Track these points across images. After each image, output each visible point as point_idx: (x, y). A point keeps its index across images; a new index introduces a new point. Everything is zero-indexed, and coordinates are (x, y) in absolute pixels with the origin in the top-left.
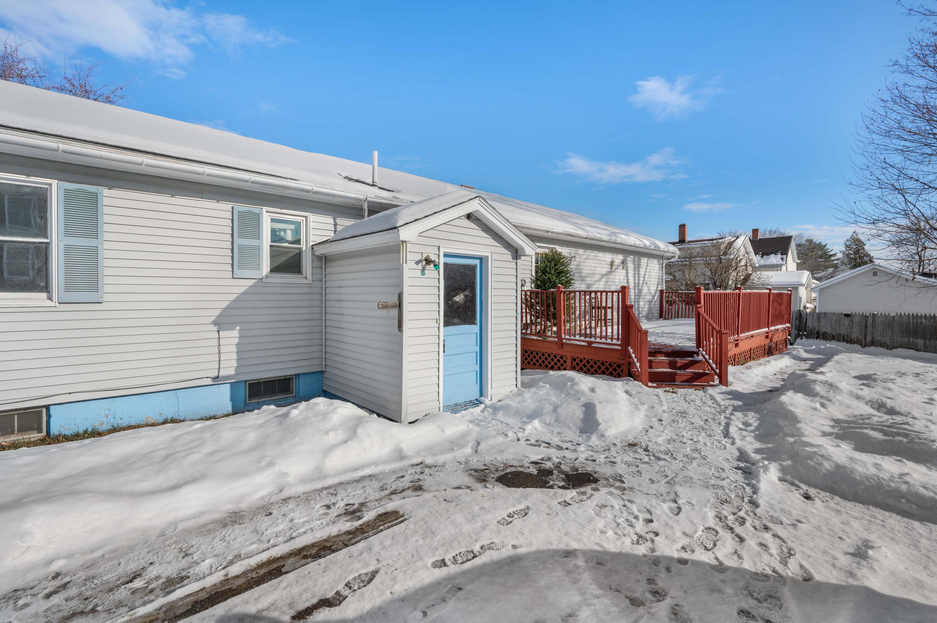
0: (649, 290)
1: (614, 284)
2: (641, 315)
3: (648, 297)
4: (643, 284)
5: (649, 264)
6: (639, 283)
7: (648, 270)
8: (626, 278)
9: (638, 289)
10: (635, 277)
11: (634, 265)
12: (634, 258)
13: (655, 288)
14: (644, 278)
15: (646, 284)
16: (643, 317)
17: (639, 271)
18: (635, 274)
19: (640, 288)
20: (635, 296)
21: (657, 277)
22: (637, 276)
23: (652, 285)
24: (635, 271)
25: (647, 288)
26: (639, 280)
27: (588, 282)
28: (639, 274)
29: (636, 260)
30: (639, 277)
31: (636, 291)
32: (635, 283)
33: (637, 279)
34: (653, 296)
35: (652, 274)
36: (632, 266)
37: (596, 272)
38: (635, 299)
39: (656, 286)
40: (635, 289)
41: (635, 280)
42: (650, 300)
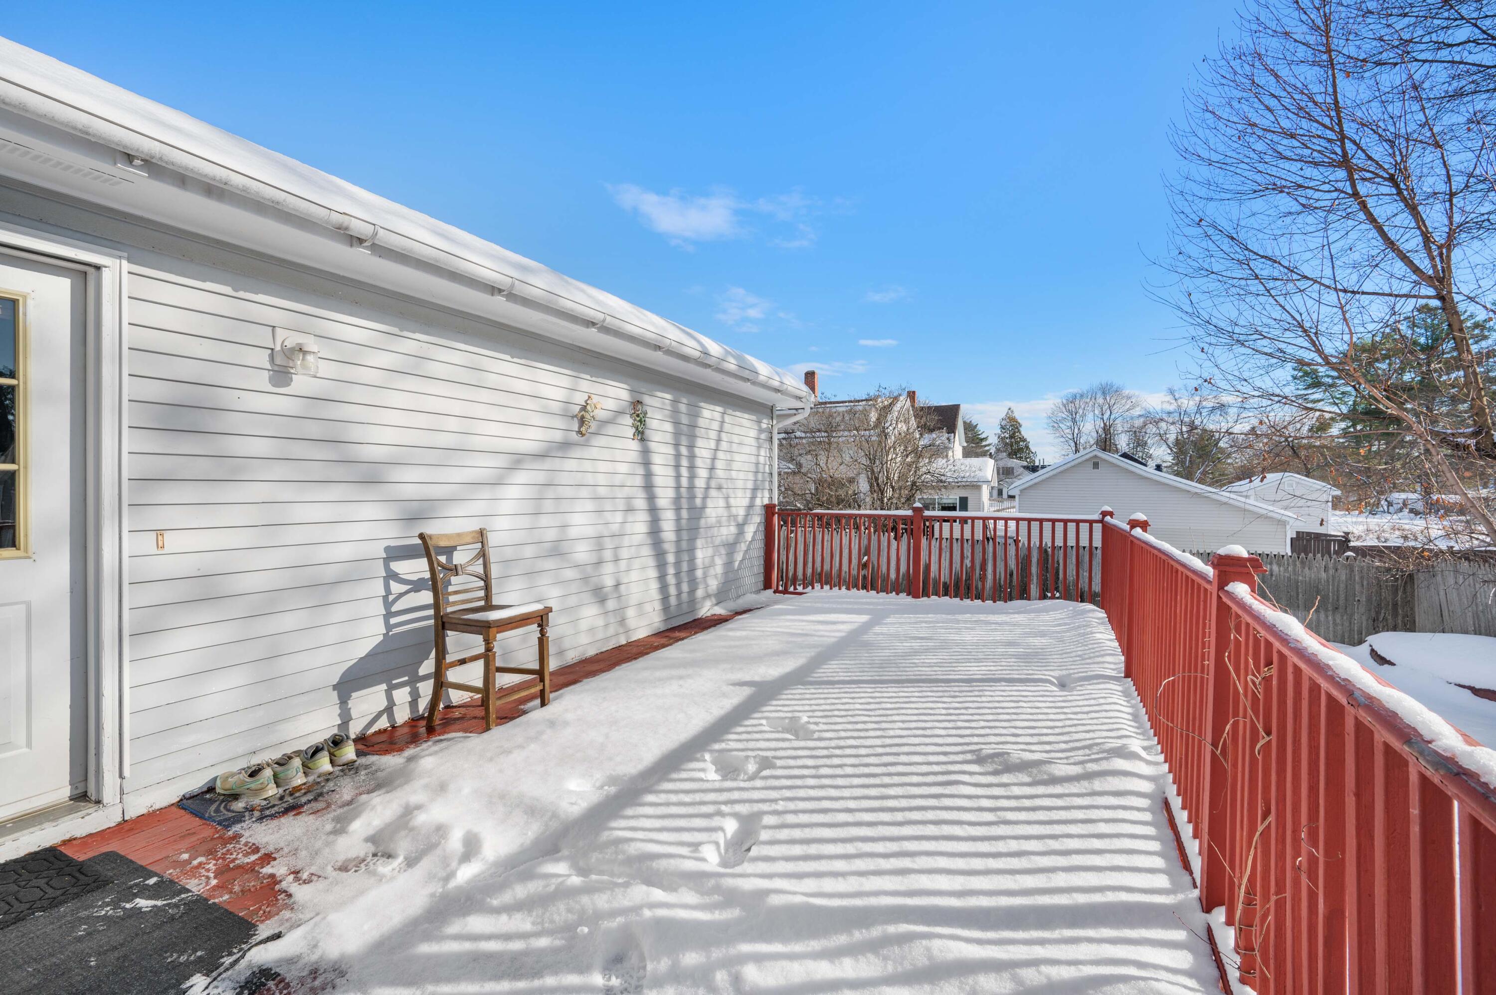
0: (728, 507)
1: (584, 492)
2: (700, 593)
3: (724, 531)
4: (708, 488)
5: (727, 427)
6: (691, 487)
7: (724, 445)
8: (640, 470)
9: (692, 508)
10: (677, 466)
11: (676, 423)
12: (675, 402)
13: (745, 502)
14: (712, 469)
15: (719, 488)
16: (708, 596)
17: (691, 447)
18: (678, 456)
19: (698, 502)
20: (678, 531)
21: (752, 468)
22: (685, 462)
23: (740, 493)
24: (677, 445)
25: (721, 503)
26: (692, 477)
27: (409, 491)
28: (692, 457)
29: (683, 408)
30: (692, 468)
31: (685, 514)
32: (678, 487)
33: (684, 472)
34: (741, 527)
35: (737, 457)
36: (668, 427)
37: (476, 442)
38: (678, 541)
39: (749, 494)
40: (678, 509)
41: (678, 477)
42: (731, 539)
